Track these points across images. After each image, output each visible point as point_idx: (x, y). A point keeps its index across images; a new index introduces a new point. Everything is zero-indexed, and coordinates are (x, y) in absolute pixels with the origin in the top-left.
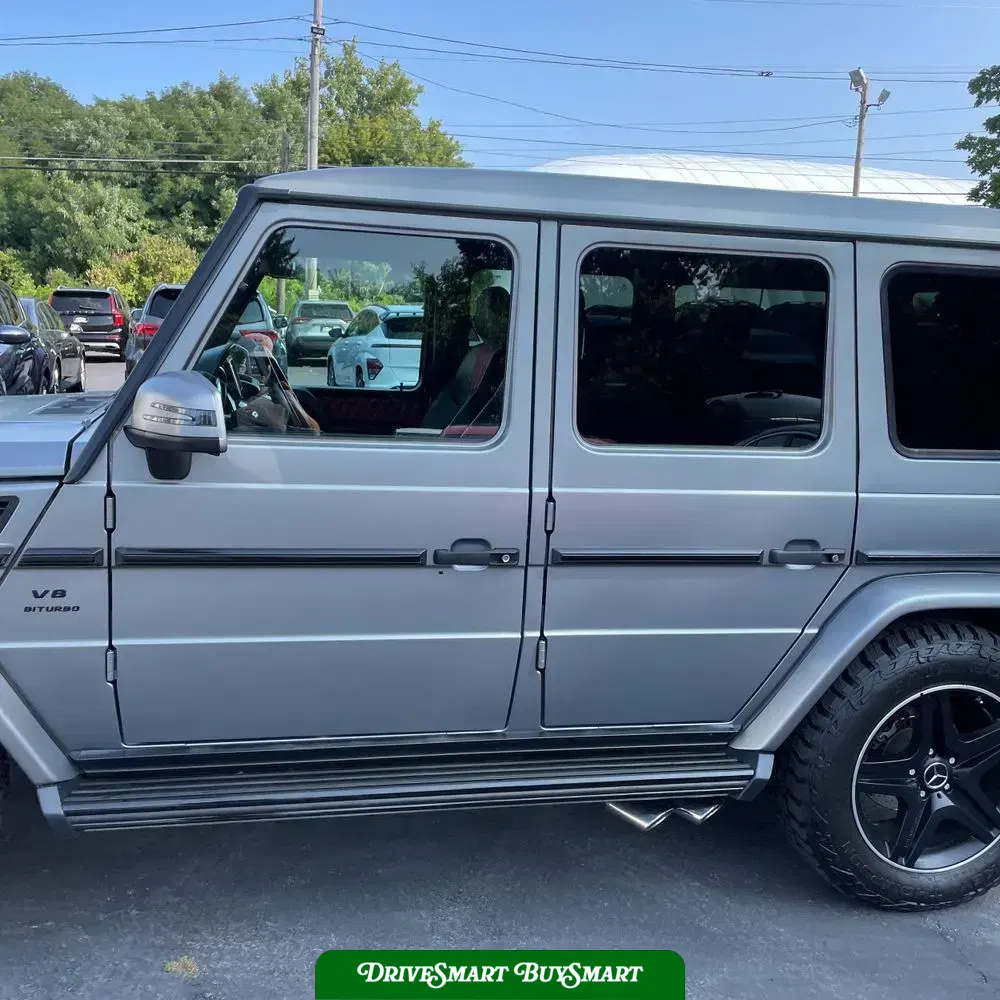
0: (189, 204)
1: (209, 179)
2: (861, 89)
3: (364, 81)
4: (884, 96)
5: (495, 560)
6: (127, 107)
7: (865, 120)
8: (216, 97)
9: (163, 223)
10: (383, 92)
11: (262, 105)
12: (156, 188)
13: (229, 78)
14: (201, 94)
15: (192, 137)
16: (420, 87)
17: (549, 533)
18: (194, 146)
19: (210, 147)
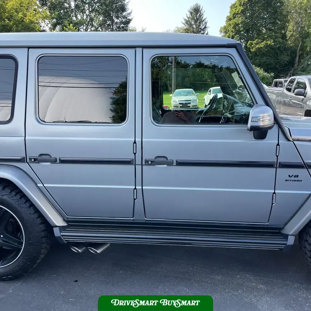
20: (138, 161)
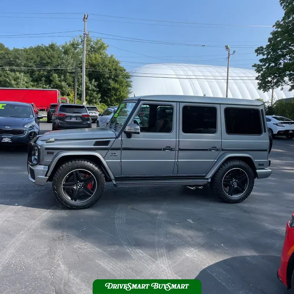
0: (44, 78)
1: (49, 72)
2: (228, 50)
3: (92, 44)
4: (234, 52)
5: (171, 150)
6: (25, 51)
7: (229, 58)
8: (51, 48)
9: (36, 83)
10: (98, 47)
11: (63, 50)
12: (34, 74)
13: (54, 43)
14: (46, 47)
15: (44, 59)
16: (108, 45)
17: (179, 146)
18: (45, 62)
19: (50, 62)
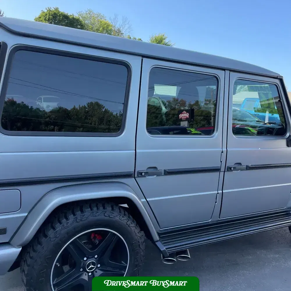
20: (223, 169)
